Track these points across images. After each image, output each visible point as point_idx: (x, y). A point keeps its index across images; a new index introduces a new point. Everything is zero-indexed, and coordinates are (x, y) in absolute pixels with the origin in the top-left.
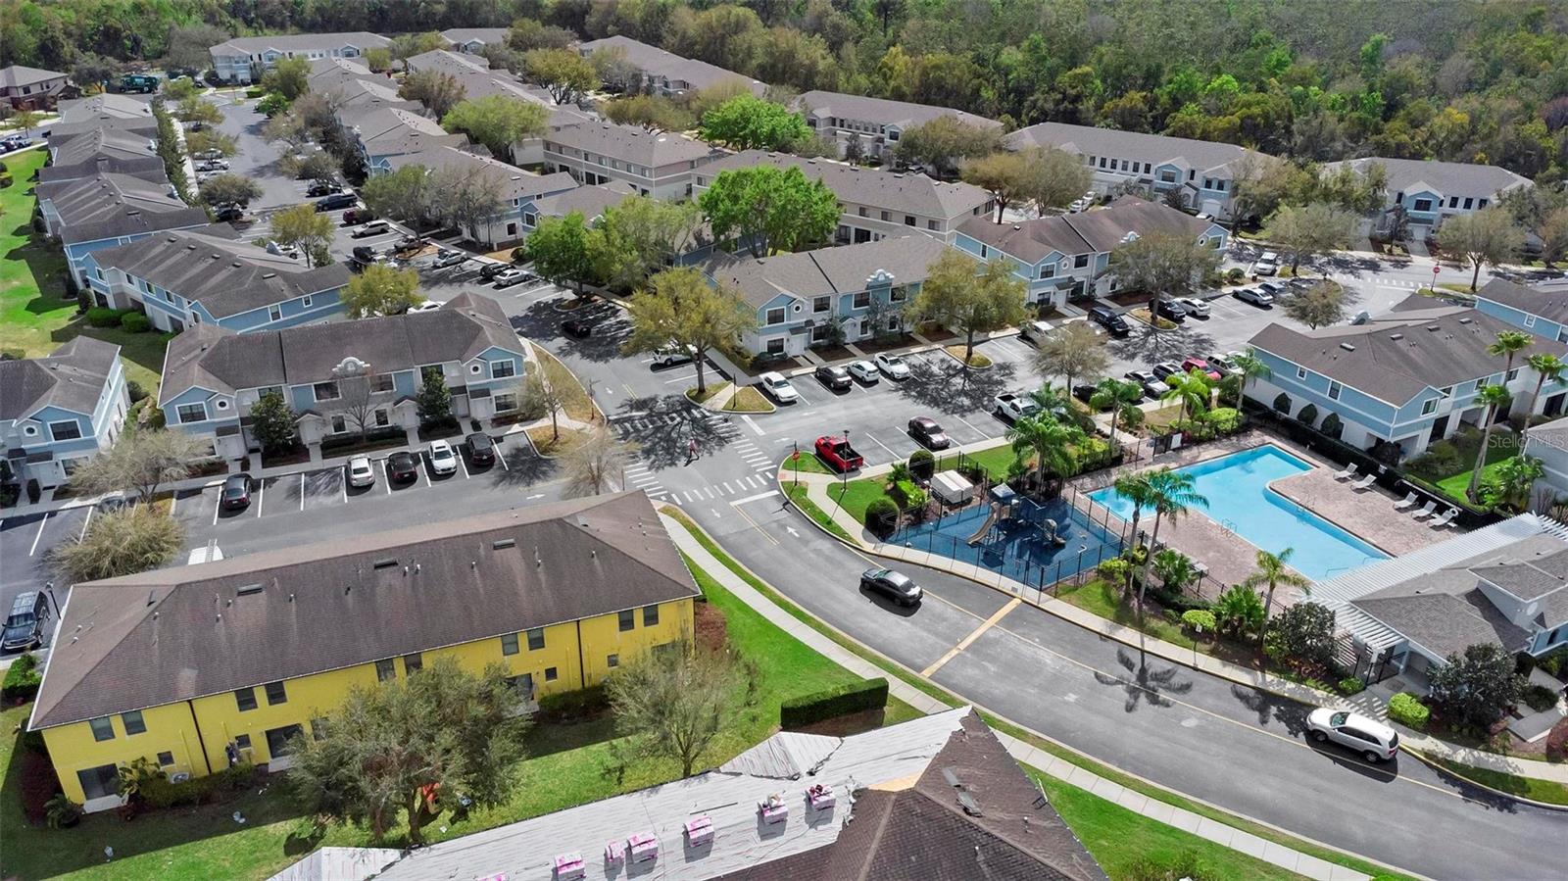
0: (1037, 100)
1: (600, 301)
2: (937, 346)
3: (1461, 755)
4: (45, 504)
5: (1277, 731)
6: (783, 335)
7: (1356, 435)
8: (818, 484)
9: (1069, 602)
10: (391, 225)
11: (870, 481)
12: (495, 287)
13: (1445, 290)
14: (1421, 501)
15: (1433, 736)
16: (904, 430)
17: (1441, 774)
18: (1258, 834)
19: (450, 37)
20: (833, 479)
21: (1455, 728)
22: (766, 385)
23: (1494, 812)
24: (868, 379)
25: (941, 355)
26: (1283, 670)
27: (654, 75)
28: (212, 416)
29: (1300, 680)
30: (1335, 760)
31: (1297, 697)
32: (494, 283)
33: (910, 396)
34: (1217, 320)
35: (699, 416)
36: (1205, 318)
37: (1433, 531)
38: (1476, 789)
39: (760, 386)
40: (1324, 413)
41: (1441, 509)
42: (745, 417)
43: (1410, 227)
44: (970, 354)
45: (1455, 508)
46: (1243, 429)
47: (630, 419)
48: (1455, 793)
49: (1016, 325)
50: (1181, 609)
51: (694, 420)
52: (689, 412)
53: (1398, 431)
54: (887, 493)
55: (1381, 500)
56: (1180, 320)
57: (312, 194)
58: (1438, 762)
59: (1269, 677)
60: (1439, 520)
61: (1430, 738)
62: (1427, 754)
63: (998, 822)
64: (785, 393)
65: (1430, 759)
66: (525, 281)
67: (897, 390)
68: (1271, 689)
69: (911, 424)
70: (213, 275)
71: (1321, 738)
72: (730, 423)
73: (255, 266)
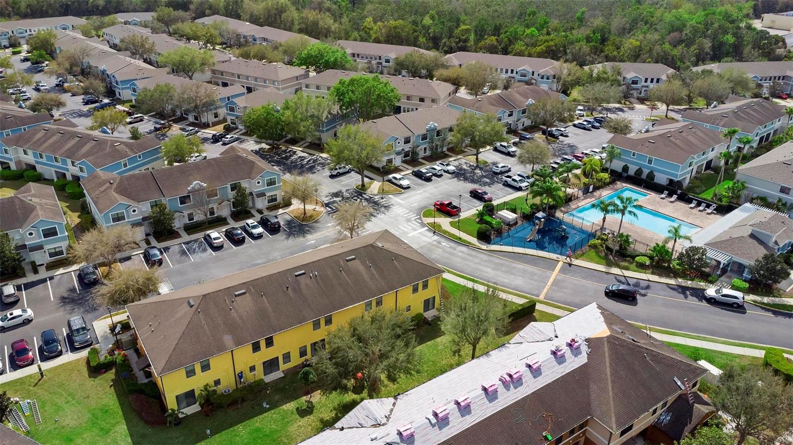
0: (445, 43)
1: (284, 148)
2: (459, 157)
3: (766, 300)
4: (43, 274)
5: (693, 301)
6: (392, 157)
7: (661, 179)
8: (445, 222)
9: (583, 260)
10: (145, 117)
11: (467, 219)
12: (222, 145)
13: (656, 118)
14: (699, 204)
15: (753, 294)
16: (468, 195)
17: (762, 308)
18: (710, 341)
19: (120, 17)
20: (449, 220)
21: (760, 290)
22: (394, 180)
23: (787, 319)
24: (439, 174)
25: (465, 161)
26: (684, 275)
27: (246, 35)
28: (128, 218)
29: (692, 280)
30: (722, 309)
31: (695, 286)
32: (221, 143)
33: (461, 180)
34: (572, 137)
35: (368, 197)
36: (567, 136)
37: (708, 216)
38: (777, 312)
39: (390, 181)
40: (646, 172)
41: (708, 206)
42: (390, 196)
43: (632, 92)
44: (477, 159)
45: (714, 205)
46: (612, 182)
47: (334, 202)
48: (770, 314)
49: (490, 144)
50: (633, 257)
51: (366, 199)
52: (362, 196)
53: (681, 175)
54: (478, 223)
55: (681, 205)
56: (557, 138)
57: (86, 103)
58: (759, 303)
59: (680, 280)
60: (709, 211)
61: (751, 295)
62: (753, 301)
63: (645, 344)
64: (405, 183)
65: (756, 304)
66: (237, 141)
67: (453, 178)
68: (683, 284)
69: (471, 192)
70: (82, 147)
71: (713, 301)
72: (385, 200)
73: (108, 140)
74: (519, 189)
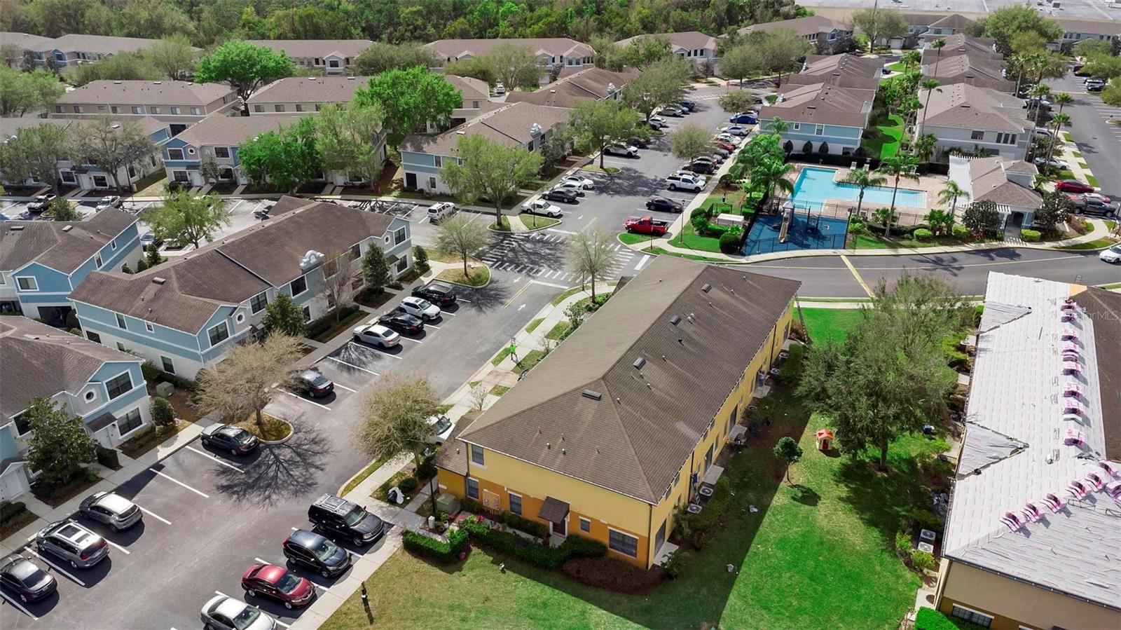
2: (576, 168)
8: (662, 244)
16: (650, 210)
20: (664, 240)
25: (587, 172)
29: (984, 242)
35: (522, 237)
39: (526, 212)
40: (817, 145)
44: (602, 167)
50: (910, 233)
51: (523, 240)
52: (514, 238)
54: (701, 236)
60: (913, 174)
61: (1046, 243)
64: (553, 209)
67: (600, 194)
69: (648, 206)
74: (697, 191)
